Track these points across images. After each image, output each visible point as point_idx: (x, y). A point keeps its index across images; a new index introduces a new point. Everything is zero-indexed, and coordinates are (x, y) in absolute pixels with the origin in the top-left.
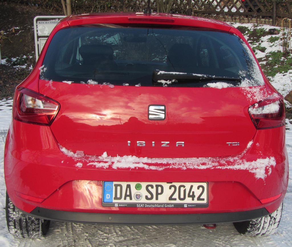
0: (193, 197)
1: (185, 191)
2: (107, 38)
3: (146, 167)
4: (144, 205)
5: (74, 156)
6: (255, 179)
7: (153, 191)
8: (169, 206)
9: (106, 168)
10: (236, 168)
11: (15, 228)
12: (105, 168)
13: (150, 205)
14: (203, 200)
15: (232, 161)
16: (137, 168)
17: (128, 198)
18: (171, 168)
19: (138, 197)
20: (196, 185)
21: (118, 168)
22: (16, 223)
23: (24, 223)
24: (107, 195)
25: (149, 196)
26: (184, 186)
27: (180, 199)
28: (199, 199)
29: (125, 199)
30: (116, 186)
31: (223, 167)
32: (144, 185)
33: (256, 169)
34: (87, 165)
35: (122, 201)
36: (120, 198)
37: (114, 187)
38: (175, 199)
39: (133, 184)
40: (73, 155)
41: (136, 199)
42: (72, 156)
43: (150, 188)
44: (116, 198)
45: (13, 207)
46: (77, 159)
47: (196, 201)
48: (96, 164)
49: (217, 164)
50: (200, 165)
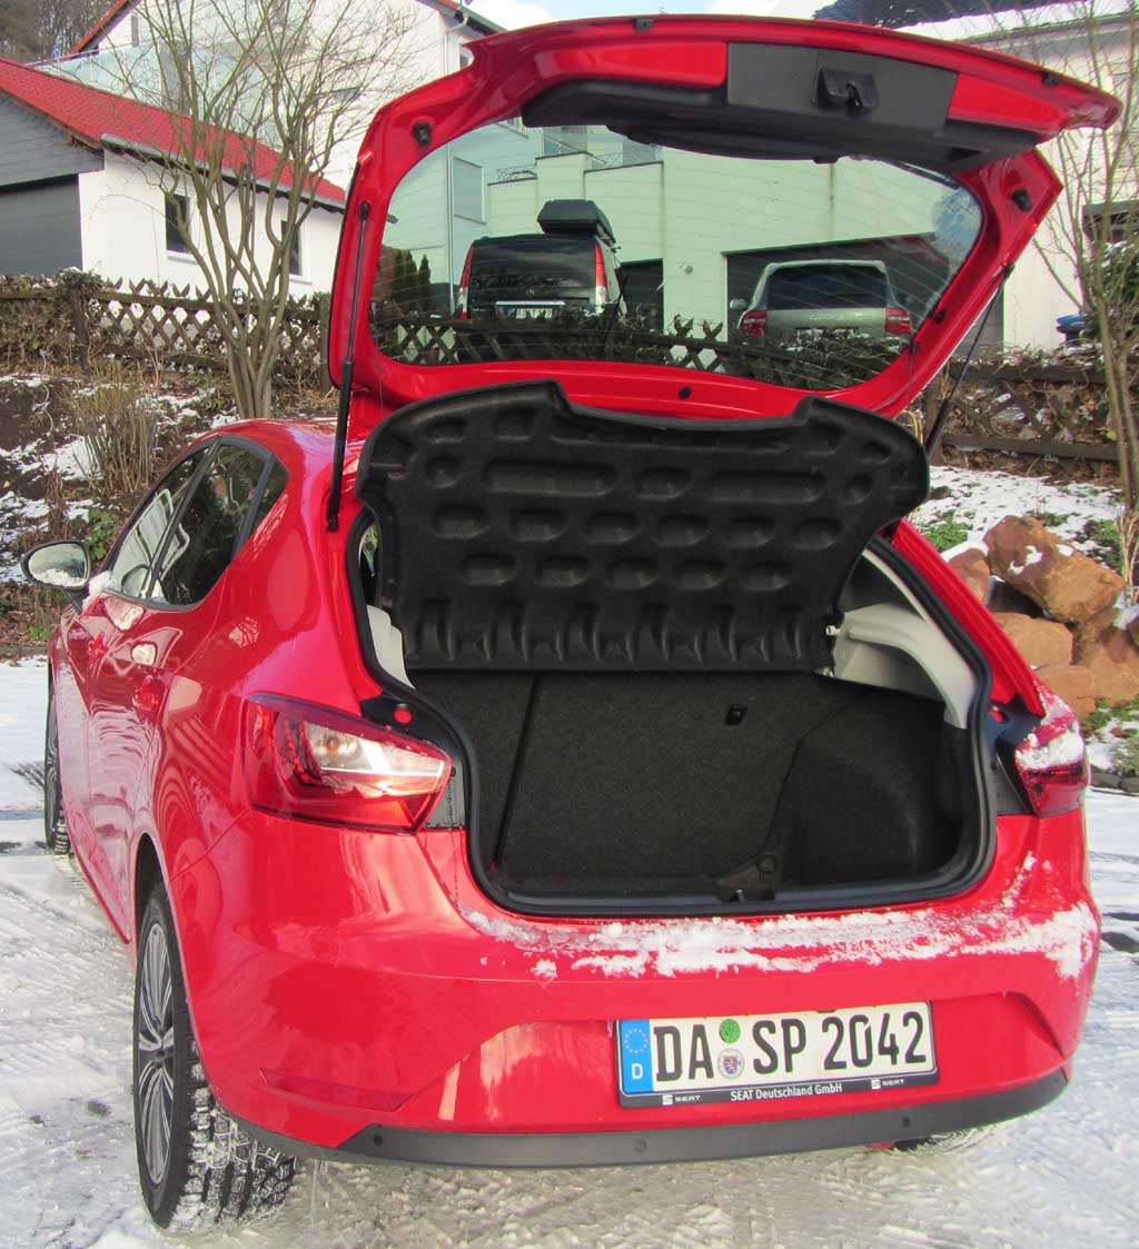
0: (892, 1051)
1: (868, 1034)
2: (41, 453)
3: (763, 963)
4: (754, 1094)
5: (517, 939)
6: (1056, 978)
7: (776, 1040)
8: (825, 1090)
9: (639, 975)
10: (1014, 950)
11: (204, 1199)
12: (637, 976)
13: (771, 1090)
14: (921, 1059)
15: (995, 927)
16: (737, 970)
17: (701, 1072)
18: (837, 963)
19: (731, 1064)
20: (897, 1011)
21: (676, 972)
22: (212, 1182)
23: (239, 1179)
24: (634, 1066)
25: (766, 1061)
26: (864, 1019)
27: (858, 1063)
28: (911, 1058)
29: (692, 1075)
30: (660, 1032)
31: (979, 948)
32: (746, 1023)
33: (1061, 947)
34: (573, 967)
35: (683, 1083)
36: (676, 1075)
37: (654, 1039)
38: (842, 1065)
39: (712, 1025)
40: (513, 934)
41: (726, 1073)
42: (512, 939)
43: (764, 1032)
44: (663, 1076)
45: (207, 1127)
46: (534, 949)
47: (902, 1067)
48: (598, 961)
49: (957, 939)
50: (916, 946)
